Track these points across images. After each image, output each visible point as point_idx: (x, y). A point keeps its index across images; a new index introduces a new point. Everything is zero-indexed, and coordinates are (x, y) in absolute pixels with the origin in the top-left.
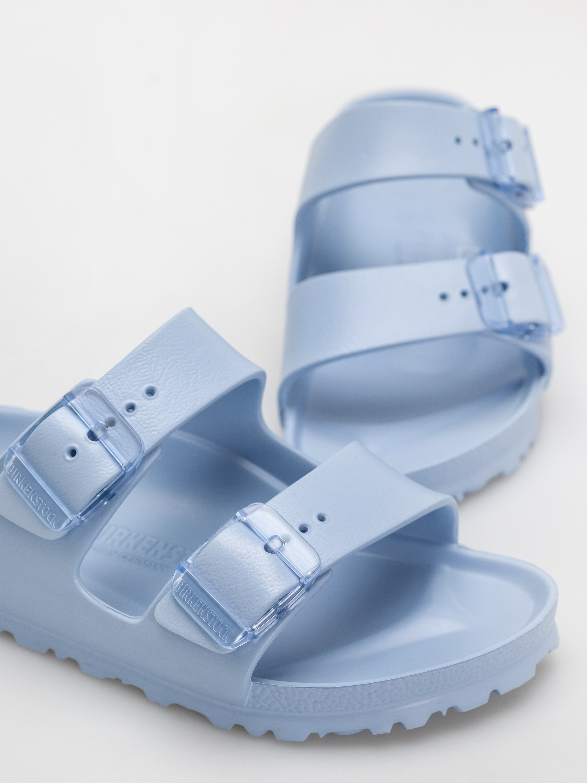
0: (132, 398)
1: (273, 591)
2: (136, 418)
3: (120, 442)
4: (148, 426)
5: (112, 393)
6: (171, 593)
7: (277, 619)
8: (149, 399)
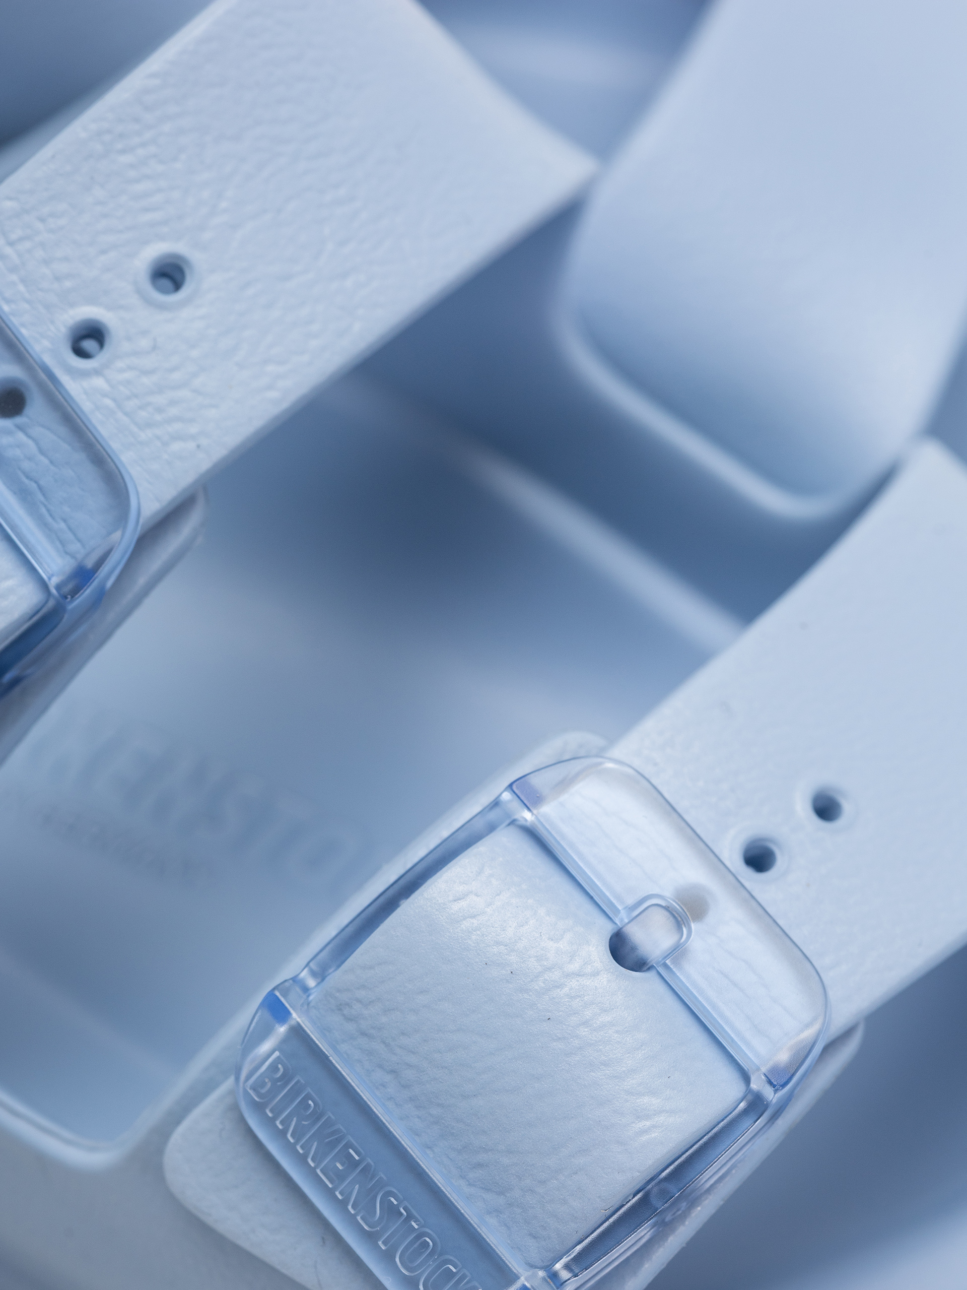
0: (92, 301)
1: (645, 1138)
2: (108, 381)
3: (42, 483)
4: (158, 417)
5: (14, 277)
6: (232, 1092)
7: (652, 1230)
8: (162, 307)
